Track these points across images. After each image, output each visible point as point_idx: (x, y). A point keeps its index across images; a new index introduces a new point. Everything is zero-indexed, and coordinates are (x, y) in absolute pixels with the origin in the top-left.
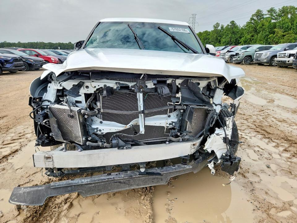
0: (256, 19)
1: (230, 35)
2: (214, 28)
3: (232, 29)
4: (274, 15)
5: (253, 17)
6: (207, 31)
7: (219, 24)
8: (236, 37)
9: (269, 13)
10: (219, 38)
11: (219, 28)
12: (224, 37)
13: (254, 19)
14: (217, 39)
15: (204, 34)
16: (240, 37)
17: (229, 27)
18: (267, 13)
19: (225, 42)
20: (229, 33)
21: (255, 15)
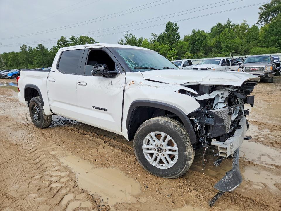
0: (62, 44)
1: (41, 57)
2: (21, 50)
3: (42, 51)
4: (76, 42)
5: (60, 43)
6: (14, 52)
7: (26, 46)
8: (47, 59)
9: (72, 40)
10: (30, 59)
11: (27, 50)
12: (35, 58)
13: (61, 44)
14: (28, 60)
15: (11, 55)
16: (51, 59)
17: (38, 49)
18: (70, 40)
19: (38, 63)
20: (40, 55)
21: (60, 40)
